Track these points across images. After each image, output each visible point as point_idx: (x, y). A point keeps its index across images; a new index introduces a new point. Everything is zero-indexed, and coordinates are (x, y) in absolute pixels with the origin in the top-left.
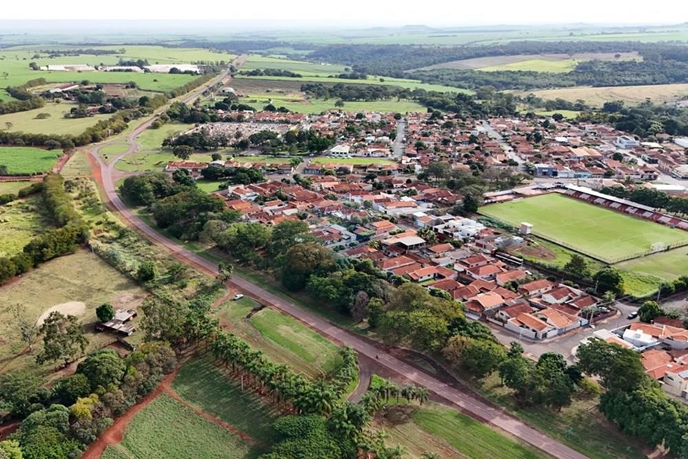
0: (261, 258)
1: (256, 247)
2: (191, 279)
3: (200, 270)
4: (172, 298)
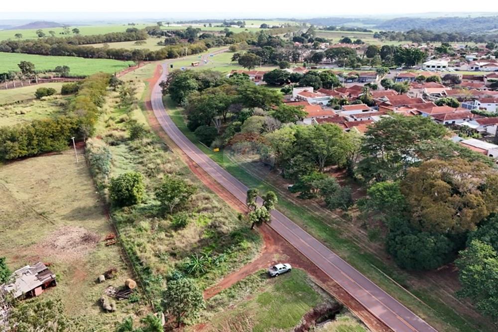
0: (336, 184)
1: (325, 166)
2: (199, 212)
3: (220, 197)
4: (144, 250)
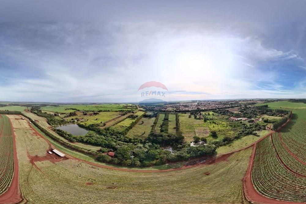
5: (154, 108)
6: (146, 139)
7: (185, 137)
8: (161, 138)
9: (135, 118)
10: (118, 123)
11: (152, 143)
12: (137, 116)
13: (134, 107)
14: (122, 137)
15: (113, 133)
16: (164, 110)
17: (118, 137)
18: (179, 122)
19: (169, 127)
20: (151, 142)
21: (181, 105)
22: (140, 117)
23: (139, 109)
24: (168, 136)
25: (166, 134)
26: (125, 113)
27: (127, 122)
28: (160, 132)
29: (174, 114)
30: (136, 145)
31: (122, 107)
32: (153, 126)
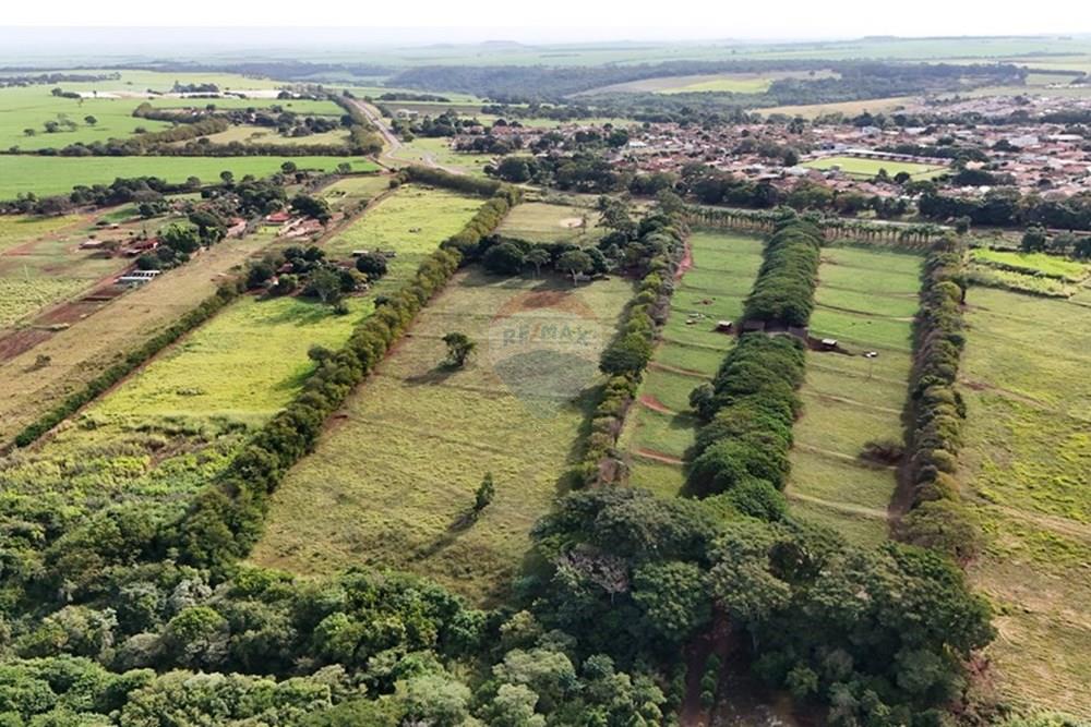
5: (619, 140)
6: (504, 596)
7: (1003, 627)
8: (682, 572)
9: (348, 285)
10: (95, 392)
11: (579, 654)
12: (372, 266)
13: (318, 126)
14: (196, 596)
15: (50, 561)
16: (765, 173)
17: (131, 622)
18: (951, 378)
19: (799, 430)
20: (567, 628)
21: (1043, 104)
22: (424, 269)
23: (398, 153)
24: (783, 559)
25: (759, 527)
26: (184, 225)
27: (241, 357)
28: (686, 492)
29: (901, 247)
30: (383, 686)
31: (124, 130)
32: (590, 402)
